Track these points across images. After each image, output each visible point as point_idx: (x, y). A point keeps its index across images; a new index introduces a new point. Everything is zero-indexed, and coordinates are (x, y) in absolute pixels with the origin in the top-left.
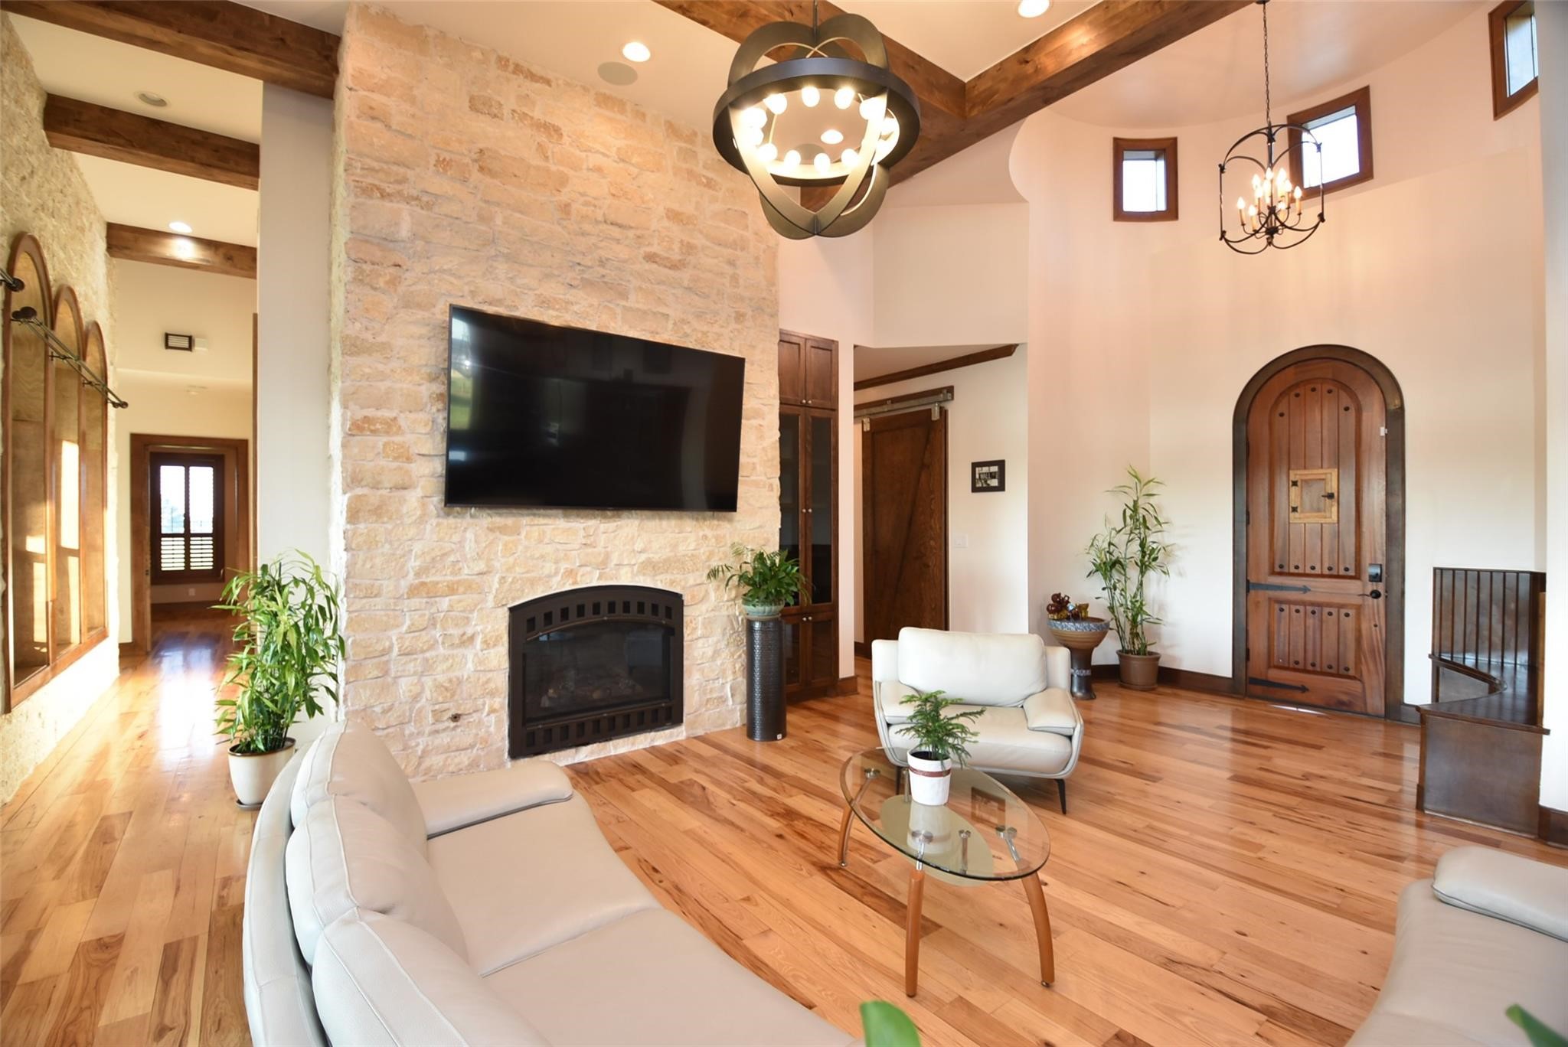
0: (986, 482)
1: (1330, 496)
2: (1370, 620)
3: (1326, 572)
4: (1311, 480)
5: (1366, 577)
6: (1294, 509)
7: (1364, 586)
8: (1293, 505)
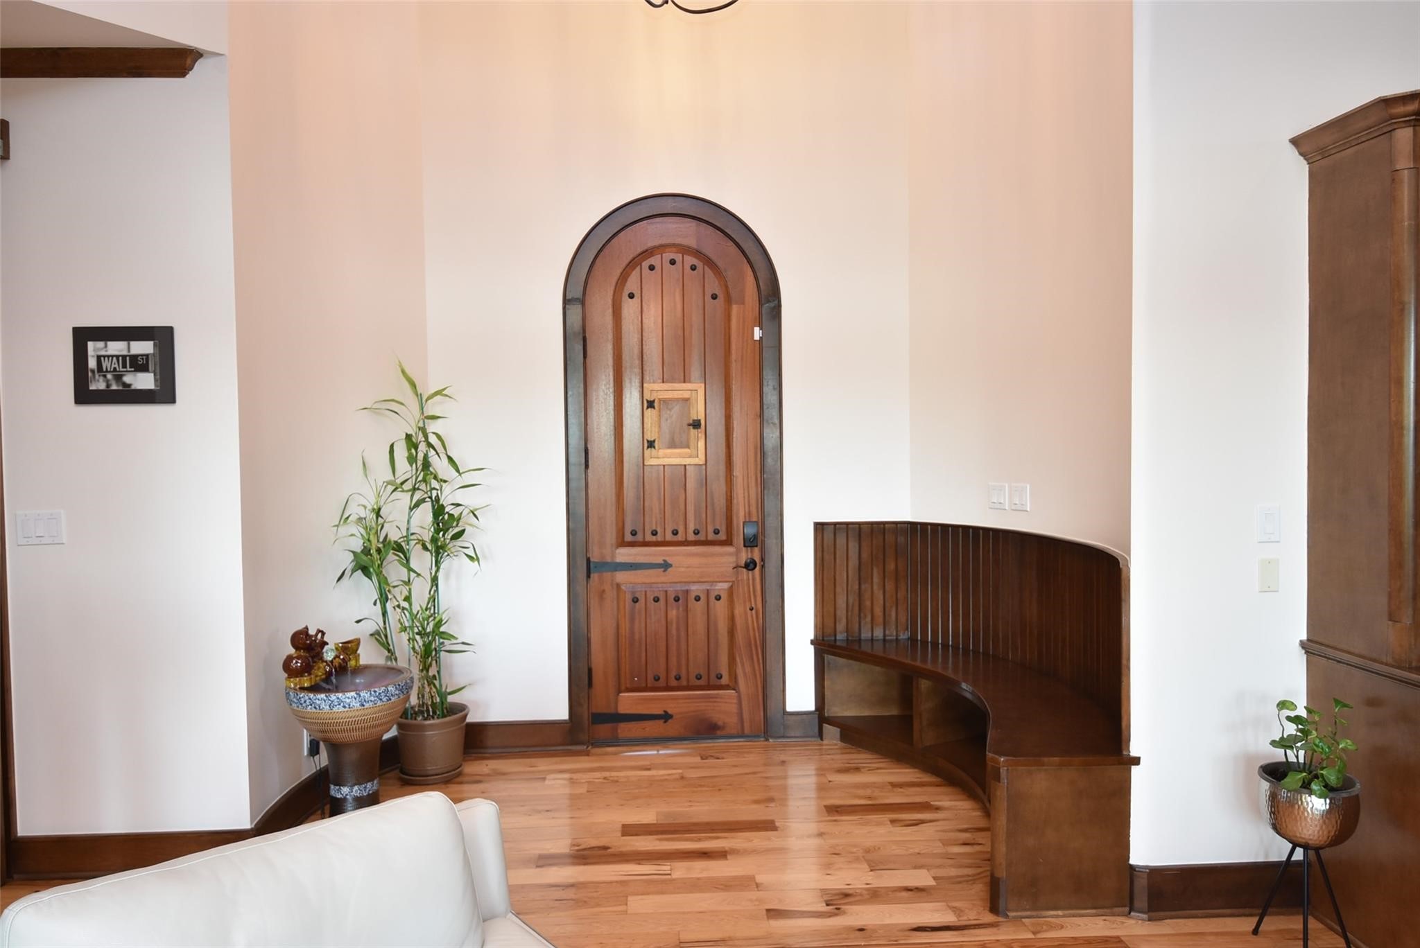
0: (118, 378)
1: (696, 425)
2: (745, 602)
3: (691, 537)
4: (670, 400)
5: (739, 540)
6: (651, 444)
7: (738, 553)
8: (649, 437)
